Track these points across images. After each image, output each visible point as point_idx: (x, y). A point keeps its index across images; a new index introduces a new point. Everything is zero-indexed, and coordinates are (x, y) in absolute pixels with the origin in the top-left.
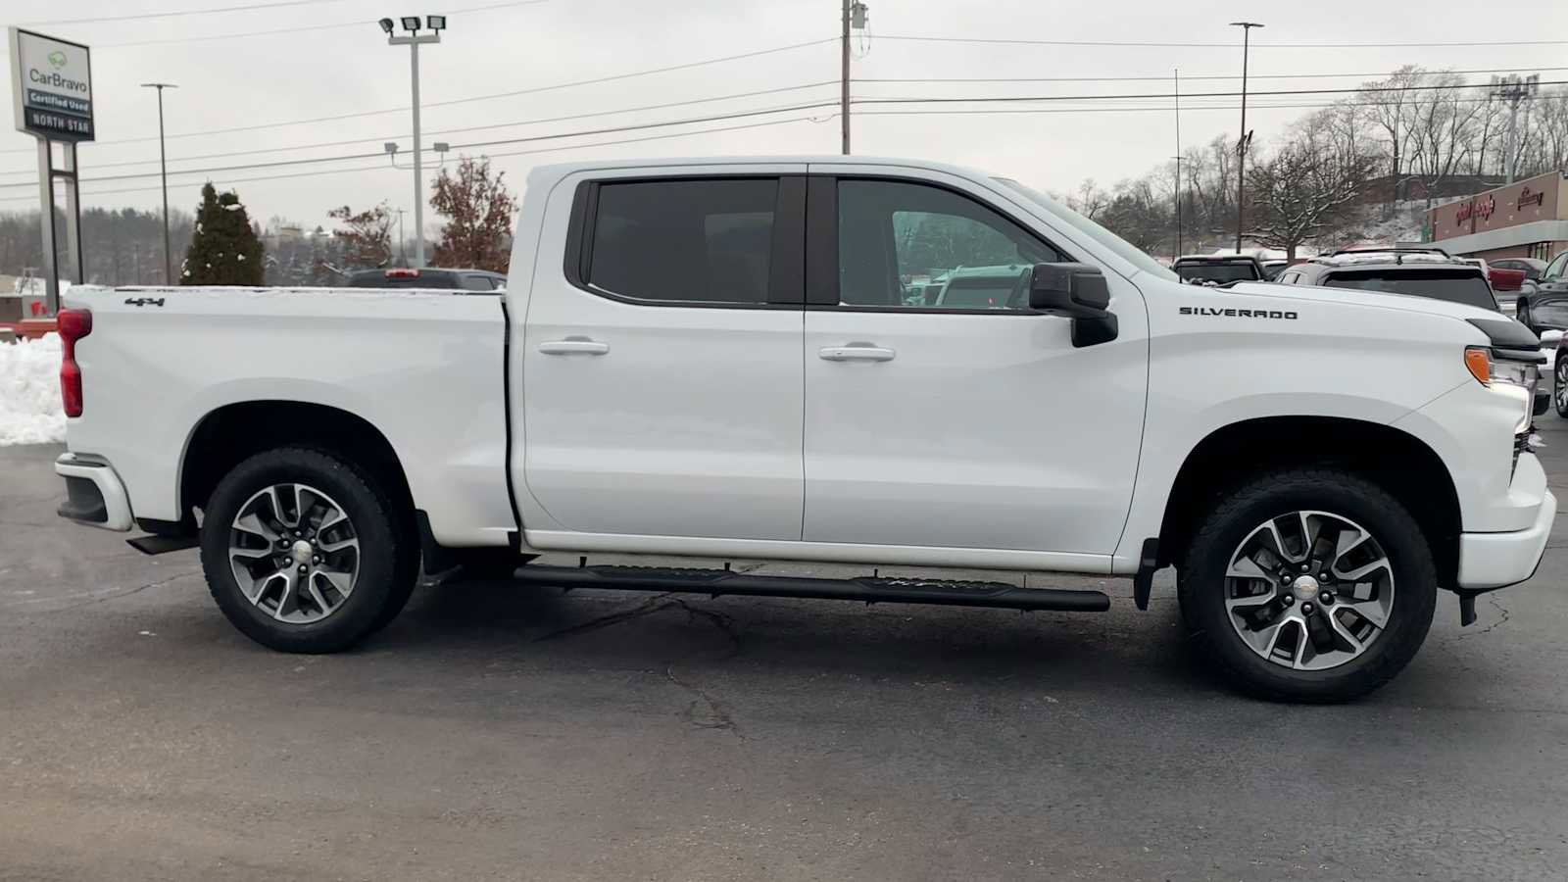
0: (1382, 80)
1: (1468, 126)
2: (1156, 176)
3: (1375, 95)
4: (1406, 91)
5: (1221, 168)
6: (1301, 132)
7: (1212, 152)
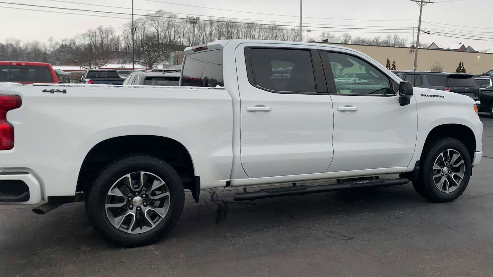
0: (153, 13)
1: (178, 30)
2: (77, 38)
3: (151, 18)
4: (160, 18)
5: (101, 36)
6: (128, 27)
7: (98, 31)
